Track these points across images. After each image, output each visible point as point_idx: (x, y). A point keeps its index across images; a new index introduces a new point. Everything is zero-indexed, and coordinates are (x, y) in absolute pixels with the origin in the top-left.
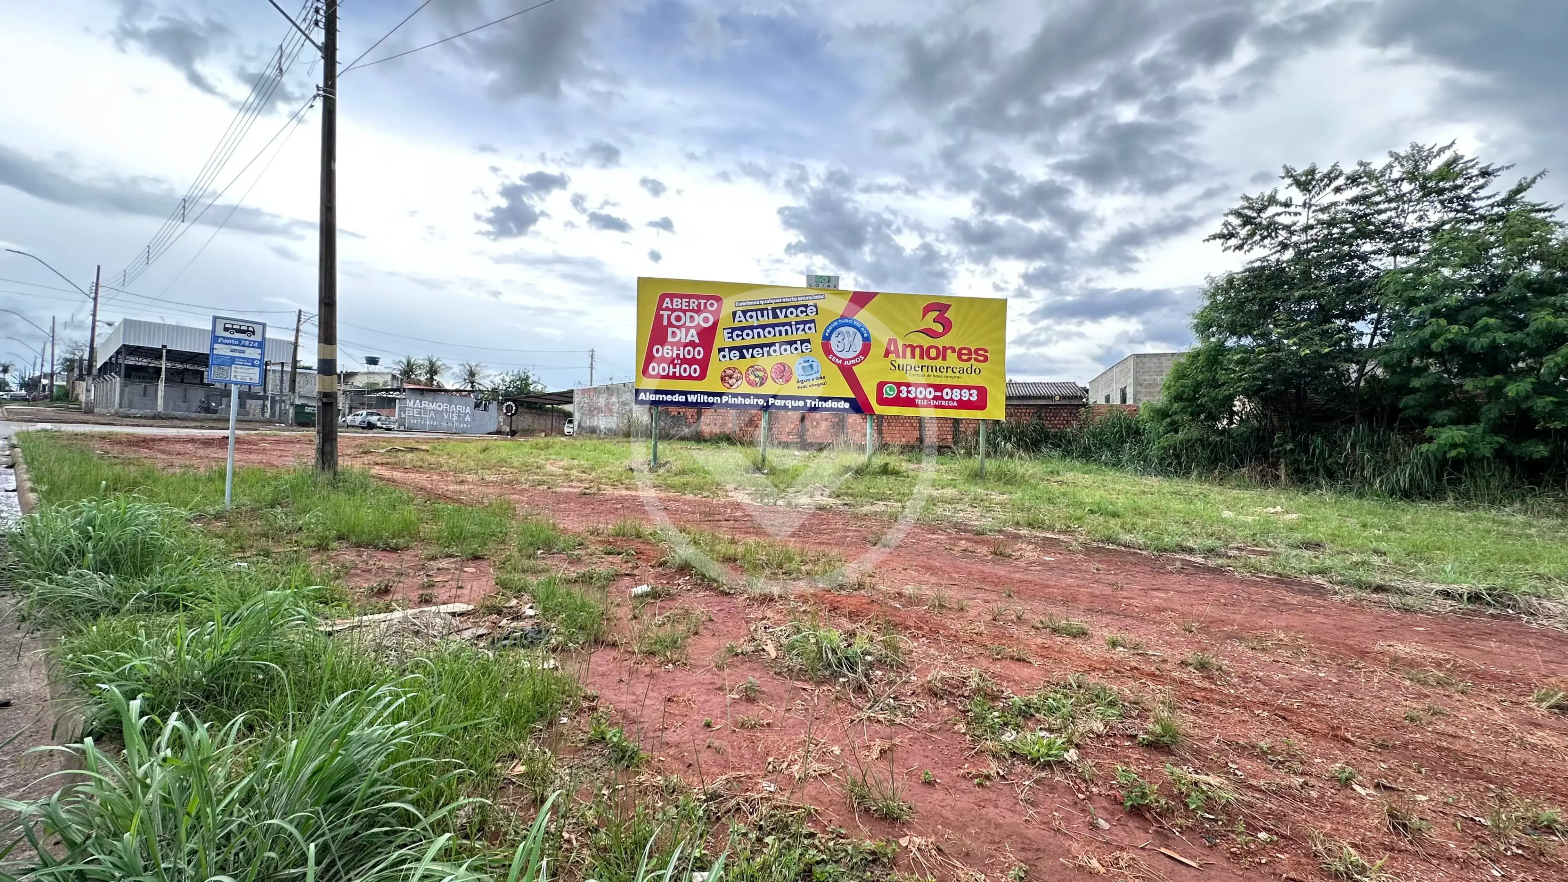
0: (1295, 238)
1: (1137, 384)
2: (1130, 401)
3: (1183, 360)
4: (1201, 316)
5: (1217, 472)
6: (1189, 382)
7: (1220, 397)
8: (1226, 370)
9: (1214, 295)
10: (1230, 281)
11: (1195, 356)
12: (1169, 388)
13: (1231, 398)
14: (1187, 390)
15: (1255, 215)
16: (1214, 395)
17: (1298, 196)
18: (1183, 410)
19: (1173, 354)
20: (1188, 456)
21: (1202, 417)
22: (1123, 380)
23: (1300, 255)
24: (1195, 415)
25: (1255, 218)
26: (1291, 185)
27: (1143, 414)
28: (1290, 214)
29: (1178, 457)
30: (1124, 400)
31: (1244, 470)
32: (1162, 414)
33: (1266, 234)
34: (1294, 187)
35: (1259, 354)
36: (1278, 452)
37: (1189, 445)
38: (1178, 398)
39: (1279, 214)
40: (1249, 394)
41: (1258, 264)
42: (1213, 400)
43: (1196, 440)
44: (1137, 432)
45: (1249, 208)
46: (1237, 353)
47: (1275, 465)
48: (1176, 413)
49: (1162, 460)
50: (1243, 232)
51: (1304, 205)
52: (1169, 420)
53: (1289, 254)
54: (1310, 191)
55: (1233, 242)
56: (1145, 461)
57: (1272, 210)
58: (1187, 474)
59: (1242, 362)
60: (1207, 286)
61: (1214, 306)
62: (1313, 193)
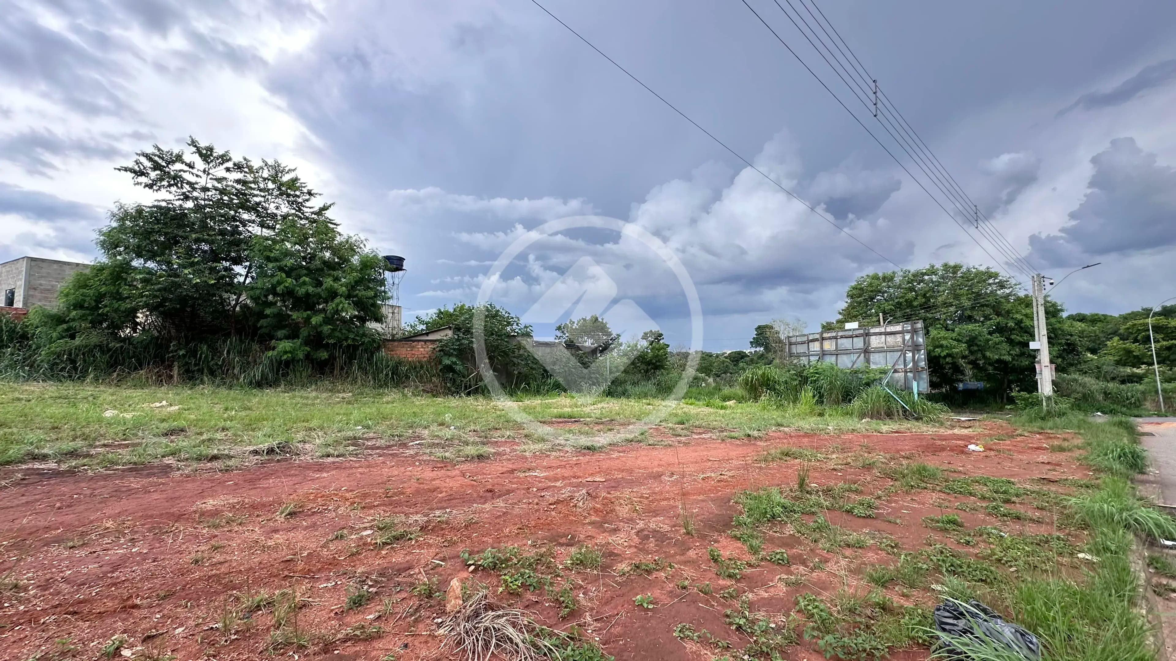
0: (195, 194)
1: (30, 287)
2: (18, 304)
3: (87, 271)
4: (109, 234)
5: (115, 374)
6: (91, 292)
7: (122, 309)
8: (130, 286)
9: (122, 219)
10: (140, 211)
11: (100, 269)
12: (67, 295)
13: (135, 311)
14: (88, 299)
15: (164, 164)
16: (116, 306)
17: (200, 164)
18: (82, 318)
19: (78, 265)
20: (85, 361)
21: (105, 325)
22: (11, 281)
23: (198, 208)
24: (95, 324)
25: (164, 167)
26: (196, 153)
27: (34, 319)
28: (192, 174)
29: (73, 362)
30: (10, 301)
31: (141, 372)
32: (58, 320)
33: (172, 182)
34: (197, 155)
35: (160, 277)
36: (173, 357)
37: (88, 351)
38: (78, 306)
39: (185, 171)
40: (152, 309)
41: (164, 204)
42: (116, 311)
43: (95, 346)
44: (24, 337)
45: (159, 157)
46: (140, 273)
47: (170, 367)
48: (73, 320)
49: (53, 366)
50: (153, 175)
51: (204, 171)
52: (65, 326)
53: (190, 204)
54: (209, 163)
55: (143, 179)
56: (31, 366)
57: (178, 166)
58: (82, 377)
59: (144, 281)
60: (115, 210)
61: (122, 229)
62: (211, 165)
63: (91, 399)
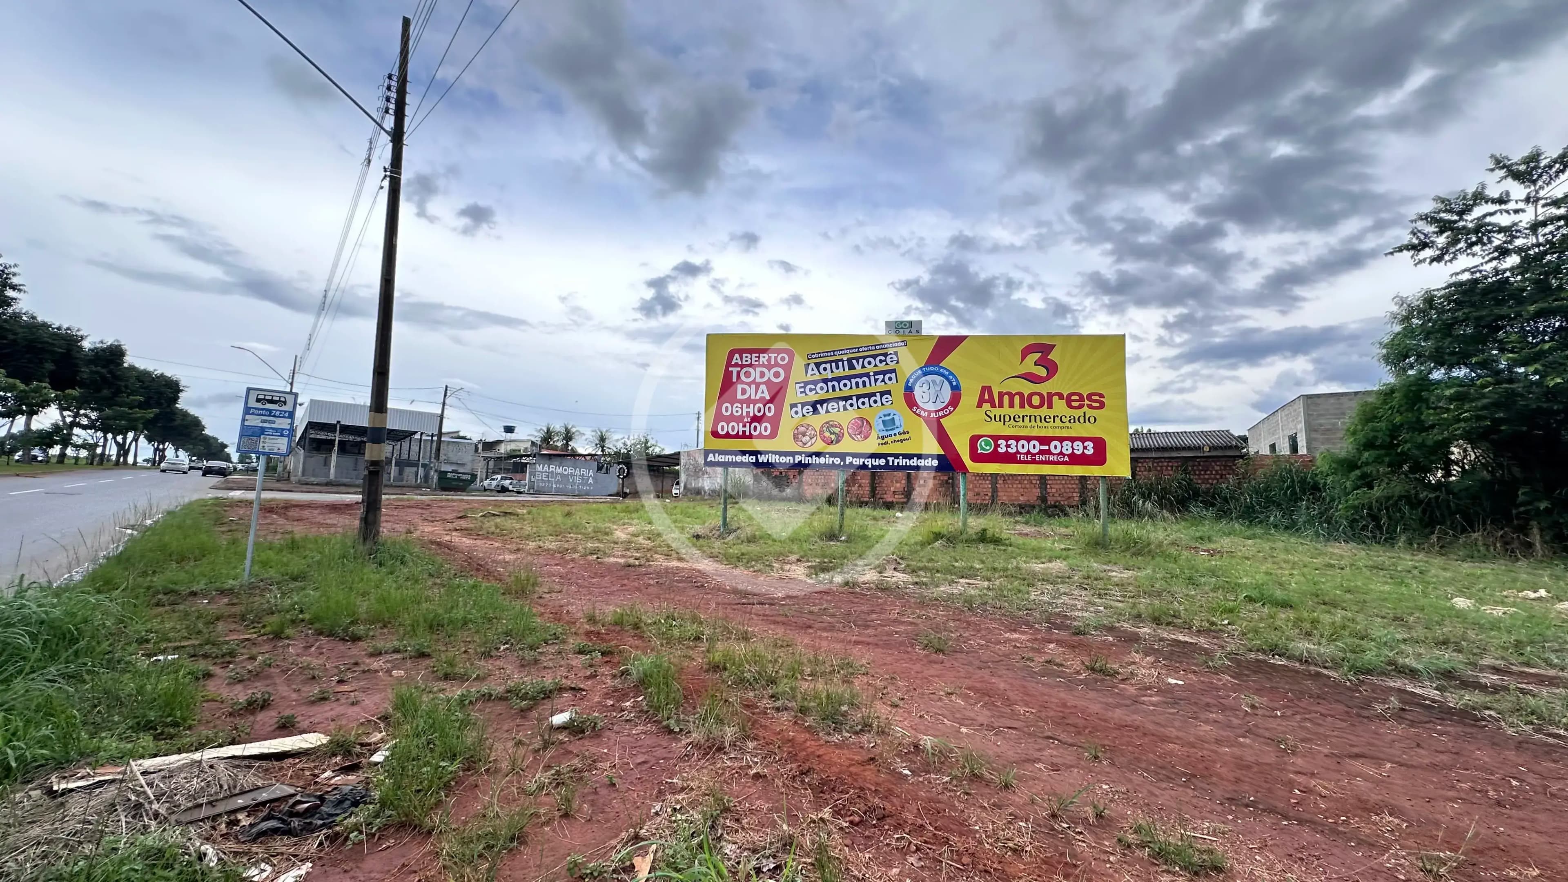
0: (1519, 242)
1: (1310, 429)
2: (1302, 450)
3: (1371, 399)
4: (1389, 346)
5: (1434, 538)
6: (1383, 425)
7: (1429, 443)
8: (1435, 409)
9: (1407, 319)
10: (1429, 300)
11: (1388, 393)
12: (1354, 433)
13: (1446, 444)
14: (1380, 435)
15: (1455, 218)
16: (1420, 440)
17: (1518, 191)
18: (1378, 460)
19: (1356, 393)
20: (1390, 518)
21: (1406, 468)
22: (1291, 425)
23: (1529, 262)
24: (1395, 466)
25: (1455, 222)
26: (1505, 177)
27: (1322, 465)
28: (1507, 212)
29: (1375, 518)
30: (1294, 448)
31: (1475, 535)
32: (1348, 465)
33: (1474, 239)
34: (1509, 180)
35: (1484, 386)
36: (1526, 512)
37: (1391, 504)
38: (1369, 445)
39: (1491, 214)
40: (1472, 438)
41: (1466, 276)
42: (1421, 446)
43: (1400, 498)
44: (1316, 488)
45: (1446, 211)
46: (1449, 387)
47: (1524, 529)
48: (1367, 464)
49: (1353, 522)
50: (1441, 240)
51: (1527, 200)
52: (1358, 472)
53: (1513, 260)
54: (1534, 182)
55: (1428, 253)
56: (1329, 523)
57: (1478, 212)
58: (1390, 540)
59: (1460, 398)
60: (1395, 309)
61: (1409, 332)
62: (1540, 183)
63: (1416, 572)
